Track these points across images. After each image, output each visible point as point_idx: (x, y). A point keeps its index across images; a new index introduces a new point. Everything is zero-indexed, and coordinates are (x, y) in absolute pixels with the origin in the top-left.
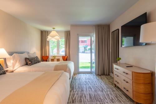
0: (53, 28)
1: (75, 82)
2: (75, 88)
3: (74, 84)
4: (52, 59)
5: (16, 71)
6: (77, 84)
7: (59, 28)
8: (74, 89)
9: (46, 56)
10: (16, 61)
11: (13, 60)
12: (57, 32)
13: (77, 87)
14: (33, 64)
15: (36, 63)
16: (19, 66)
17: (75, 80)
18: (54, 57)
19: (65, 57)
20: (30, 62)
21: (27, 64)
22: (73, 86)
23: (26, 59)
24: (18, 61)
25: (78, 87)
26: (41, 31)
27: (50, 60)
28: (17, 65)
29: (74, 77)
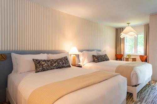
0: (127, 24)
1: (150, 92)
2: (146, 101)
3: (148, 94)
4: (126, 58)
5: (84, 66)
6: (152, 96)
7: (134, 22)
8: (144, 101)
9: (121, 55)
10: (85, 58)
11: (83, 56)
12: (133, 27)
13: (150, 100)
14: (98, 62)
15: (104, 61)
16: (87, 61)
17: (152, 89)
18: (128, 55)
19: (143, 56)
20: (96, 60)
21: (94, 61)
22: (144, 97)
23: (94, 56)
24: (86, 57)
25: (153, 100)
26: (116, 29)
27: (125, 59)
28: (86, 61)
29: (153, 84)
